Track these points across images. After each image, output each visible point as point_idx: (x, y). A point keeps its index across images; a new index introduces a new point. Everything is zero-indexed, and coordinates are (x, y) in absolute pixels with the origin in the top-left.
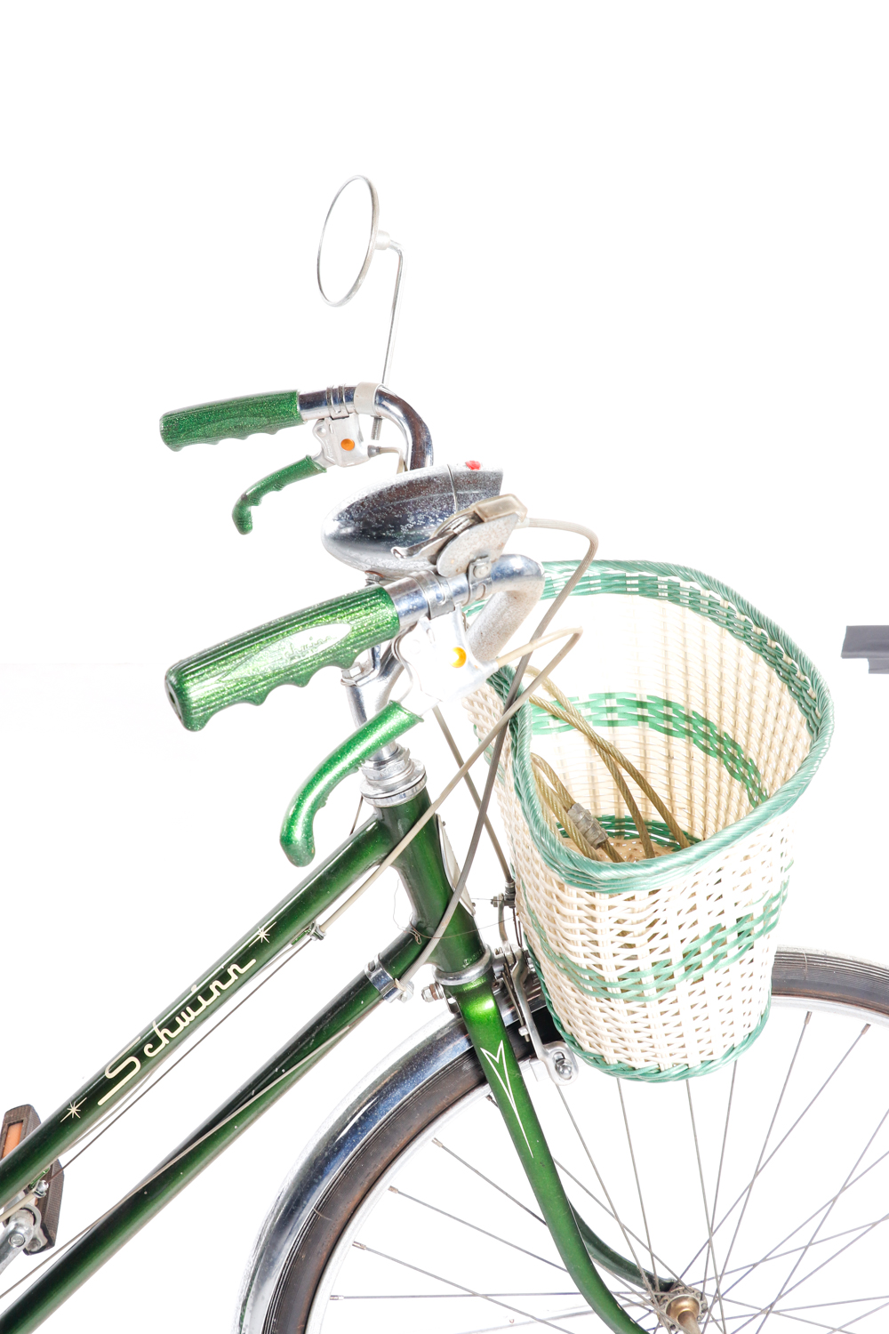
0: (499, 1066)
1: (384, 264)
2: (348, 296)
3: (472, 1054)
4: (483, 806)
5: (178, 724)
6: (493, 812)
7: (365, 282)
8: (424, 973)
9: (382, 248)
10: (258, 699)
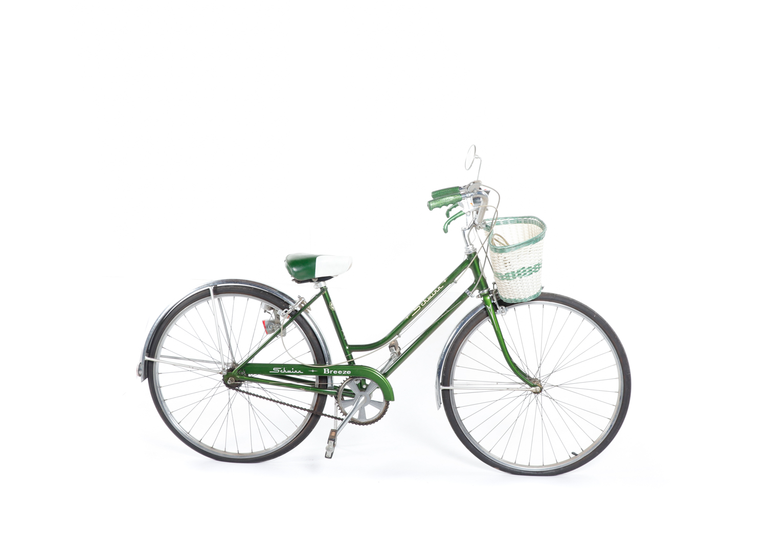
0: (490, 310)
1: (477, 161)
2: (470, 168)
3: (485, 309)
4: (486, 253)
5: (429, 209)
6: (489, 255)
7: (473, 165)
8: (476, 292)
9: (477, 158)
10: (440, 207)
